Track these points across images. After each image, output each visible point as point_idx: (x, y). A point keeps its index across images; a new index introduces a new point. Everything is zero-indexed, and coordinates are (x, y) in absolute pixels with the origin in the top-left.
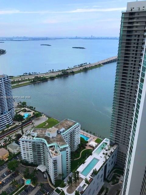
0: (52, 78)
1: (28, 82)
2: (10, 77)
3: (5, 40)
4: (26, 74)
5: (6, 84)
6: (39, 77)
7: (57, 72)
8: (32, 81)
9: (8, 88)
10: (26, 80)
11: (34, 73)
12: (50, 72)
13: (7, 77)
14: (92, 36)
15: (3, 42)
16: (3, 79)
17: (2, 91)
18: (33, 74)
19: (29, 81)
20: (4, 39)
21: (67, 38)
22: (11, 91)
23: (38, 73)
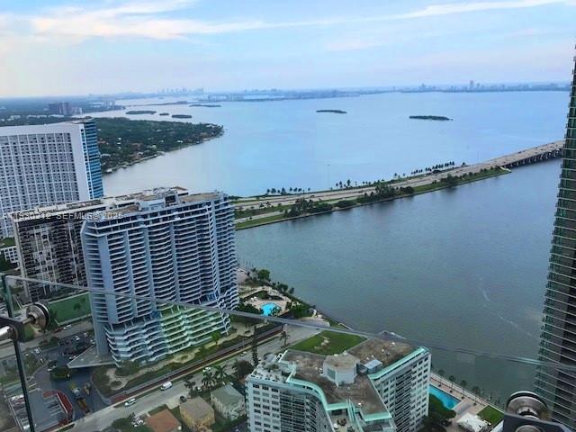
0: (345, 206)
1: (278, 213)
2: (230, 198)
3: (224, 100)
4: (274, 191)
5: (220, 216)
6: (308, 200)
7: (360, 187)
8: (289, 210)
9: (225, 228)
10: (273, 209)
11: (295, 190)
12: (339, 187)
13: (225, 199)
14: (472, 82)
15: (219, 106)
16: (213, 203)
17: (208, 235)
18: (293, 192)
19: (281, 211)
20: (221, 98)
21: (394, 91)
22: (232, 236)
23: (307, 191)
